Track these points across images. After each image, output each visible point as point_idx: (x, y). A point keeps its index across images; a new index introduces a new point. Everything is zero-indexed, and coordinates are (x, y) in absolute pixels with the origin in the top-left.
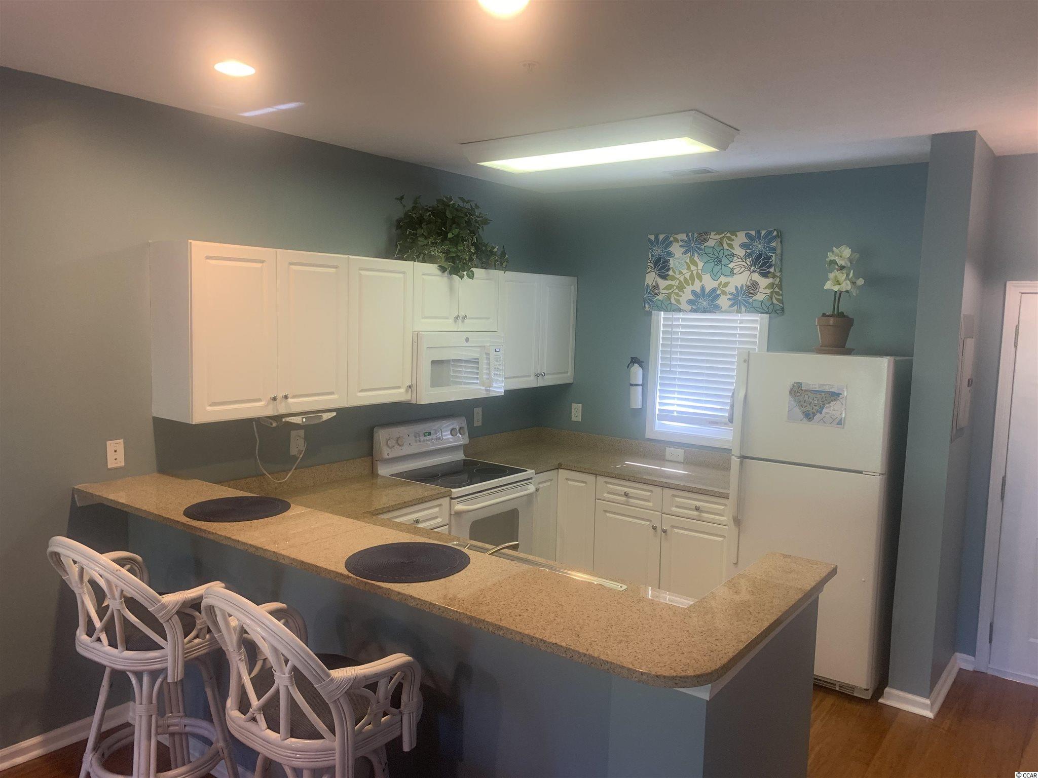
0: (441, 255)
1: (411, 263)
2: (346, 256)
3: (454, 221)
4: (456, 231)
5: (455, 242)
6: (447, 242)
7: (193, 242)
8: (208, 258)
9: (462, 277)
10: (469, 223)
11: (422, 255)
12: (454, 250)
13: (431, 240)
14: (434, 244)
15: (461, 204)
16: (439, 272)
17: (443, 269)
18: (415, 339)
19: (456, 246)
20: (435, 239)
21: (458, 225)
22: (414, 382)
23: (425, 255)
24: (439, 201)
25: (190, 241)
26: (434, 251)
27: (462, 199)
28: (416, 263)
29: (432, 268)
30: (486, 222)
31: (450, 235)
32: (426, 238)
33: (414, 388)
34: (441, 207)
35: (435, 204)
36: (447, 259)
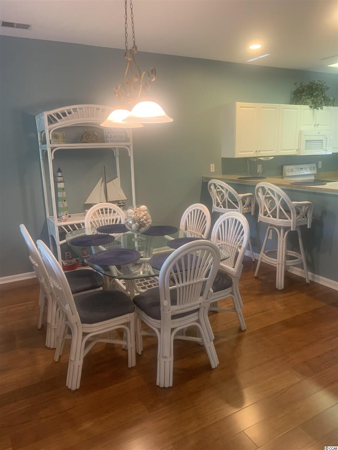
0: (311, 102)
1: (300, 106)
2: (279, 104)
3: (315, 89)
4: (317, 93)
5: (316, 96)
6: (313, 97)
7: (237, 103)
8: (241, 107)
9: (318, 109)
10: (321, 89)
11: (304, 103)
12: (316, 99)
13: (307, 97)
14: (308, 98)
15: (318, 82)
16: (309, 108)
17: (311, 107)
18: (300, 132)
19: (317, 98)
20: (308, 97)
21: (317, 90)
22: (299, 148)
23: (305, 102)
24: (311, 82)
25: (236, 102)
26: (308, 101)
27: (319, 81)
28: (302, 106)
29: (307, 107)
30: (328, 88)
31: (314, 94)
32: (305, 96)
33: (299, 150)
34: (311, 84)
35: (309, 83)
36: (313, 103)
